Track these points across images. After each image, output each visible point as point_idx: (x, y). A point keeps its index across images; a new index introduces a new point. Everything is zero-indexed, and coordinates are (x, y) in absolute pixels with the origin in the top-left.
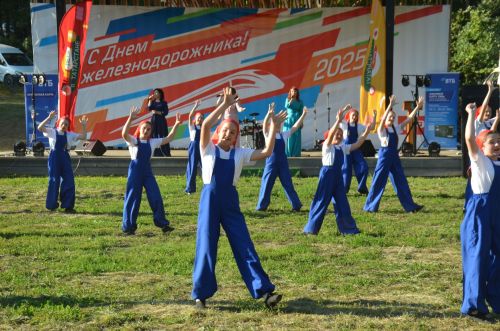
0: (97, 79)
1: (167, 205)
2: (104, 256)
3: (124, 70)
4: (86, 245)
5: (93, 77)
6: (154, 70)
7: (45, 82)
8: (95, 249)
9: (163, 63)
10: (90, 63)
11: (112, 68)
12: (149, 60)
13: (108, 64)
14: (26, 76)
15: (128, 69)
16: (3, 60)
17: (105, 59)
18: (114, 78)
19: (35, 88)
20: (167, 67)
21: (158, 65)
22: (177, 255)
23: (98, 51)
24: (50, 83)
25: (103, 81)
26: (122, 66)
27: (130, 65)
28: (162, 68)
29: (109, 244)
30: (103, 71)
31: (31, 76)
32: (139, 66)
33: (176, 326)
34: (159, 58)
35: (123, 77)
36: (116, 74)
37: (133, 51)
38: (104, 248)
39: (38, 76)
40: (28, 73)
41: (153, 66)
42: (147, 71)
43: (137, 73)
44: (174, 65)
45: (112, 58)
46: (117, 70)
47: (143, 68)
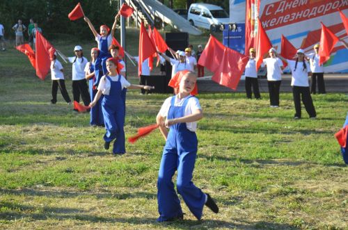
0: (271, 25)
1: (318, 113)
2: (274, 148)
3: (291, 18)
4: (261, 140)
5: (269, 24)
6: (312, 17)
7: (236, 28)
8: (267, 143)
9: (319, 12)
10: (267, 14)
11: (282, 17)
12: (309, 10)
13: (280, 14)
14: (224, 25)
15: (293, 17)
16: (210, 14)
17: (278, 11)
18: (283, 24)
19: (230, 33)
20: (321, 14)
21: (315, 13)
22: (325, 148)
23: (273, 6)
24: (240, 29)
25: (275, 27)
26: (289, 16)
27: (295, 14)
28: (318, 15)
29: (277, 139)
30: (275, 19)
31: (228, 25)
32: (301, 15)
33: (325, 198)
34: (316, 8)
35: (289, 23)
36: (284, 21)
37: (297, 5)
38: (274, 142)
39: (232, 25)
40: (226, 23)
41: (311, 14)
42: (307, 18)
43: (299, 20)
44: (327, 13)
45: (282, 10)
46: (285, 19)
47: (304, 16)
